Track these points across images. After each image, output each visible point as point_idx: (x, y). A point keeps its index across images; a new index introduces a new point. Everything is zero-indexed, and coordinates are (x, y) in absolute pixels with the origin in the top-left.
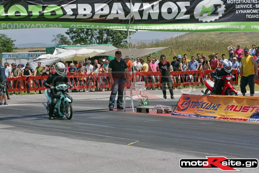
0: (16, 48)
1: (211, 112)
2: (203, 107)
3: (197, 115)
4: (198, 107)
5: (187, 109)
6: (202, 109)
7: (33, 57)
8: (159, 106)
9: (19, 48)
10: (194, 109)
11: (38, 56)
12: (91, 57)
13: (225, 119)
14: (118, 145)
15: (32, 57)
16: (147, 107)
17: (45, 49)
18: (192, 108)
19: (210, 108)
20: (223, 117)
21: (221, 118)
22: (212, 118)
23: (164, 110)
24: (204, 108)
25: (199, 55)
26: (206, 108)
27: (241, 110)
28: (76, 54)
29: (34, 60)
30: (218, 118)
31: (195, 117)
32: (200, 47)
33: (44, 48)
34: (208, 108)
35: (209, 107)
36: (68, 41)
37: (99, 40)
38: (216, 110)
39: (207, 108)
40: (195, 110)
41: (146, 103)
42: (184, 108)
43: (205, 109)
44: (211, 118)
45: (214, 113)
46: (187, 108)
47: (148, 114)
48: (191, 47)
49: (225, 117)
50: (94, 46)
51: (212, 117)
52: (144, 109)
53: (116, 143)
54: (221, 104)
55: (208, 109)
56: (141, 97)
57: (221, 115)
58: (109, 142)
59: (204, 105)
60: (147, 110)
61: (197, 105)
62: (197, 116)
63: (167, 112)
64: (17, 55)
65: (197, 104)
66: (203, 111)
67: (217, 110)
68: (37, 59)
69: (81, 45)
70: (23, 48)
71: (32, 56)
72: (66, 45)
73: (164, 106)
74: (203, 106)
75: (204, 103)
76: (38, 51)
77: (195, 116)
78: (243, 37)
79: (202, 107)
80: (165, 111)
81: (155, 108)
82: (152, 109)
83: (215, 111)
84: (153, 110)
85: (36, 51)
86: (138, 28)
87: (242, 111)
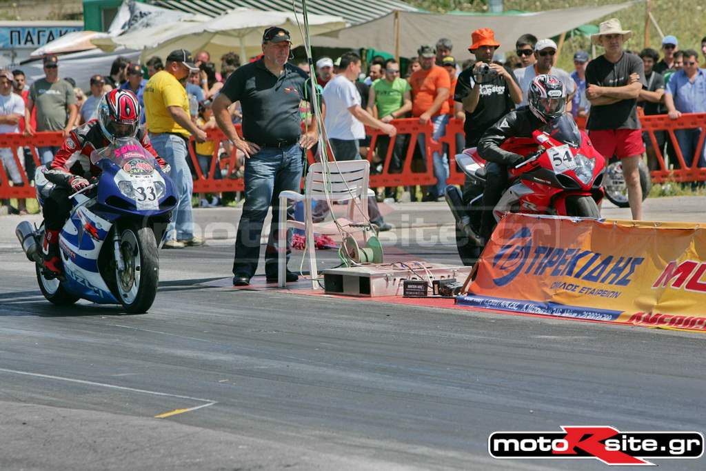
1: (602, 293)
2: (576, 270)
3: (550, 306)
4: (555, 273)
5: (516, 278)
6: (570, 280)
8: (416, 264)
10: (541, 279)
13: (653, 321)
16: (366, 270)
18: (535, 273)
19: (604, 275)
20: (644, 316)
21: (637, 317)
22: (605, 319)
23: (434, 283)
24: (578, 276)
26: (585, 273)
30: (626, 317)
31: (540, 312)
34: (595, 274)
35: (599, 271)
38: (624, 282)
39: (589, 277)
40: (545, 285)
41: (370, 252)
42: (505, 274)
43: (584, 278)
44: (600, 318)
45: (616, 294)
46: (514, 273)
47: (363, 300)
49: (652, 316)
51: (603, 313)
52: (351, 277)
54: (643, 259)
55: (595, 279)
56: (348, 228)
57: (640, 306)
59: (581, 263)
60: (364, 285)
61: (556, 262)
62: (549, 309)
63: (445, 290)
65: (555, 259)
66: (574, 287)
67: (628, 285)
73: (435, 267)
74: (574, 264)
75: (581, 256)
77: (542, 308)
79: (570, 273)
80: (436, 286)
81: (396, 274)
82: (382, 280)
83: (618, 288)
84: (391, 282)
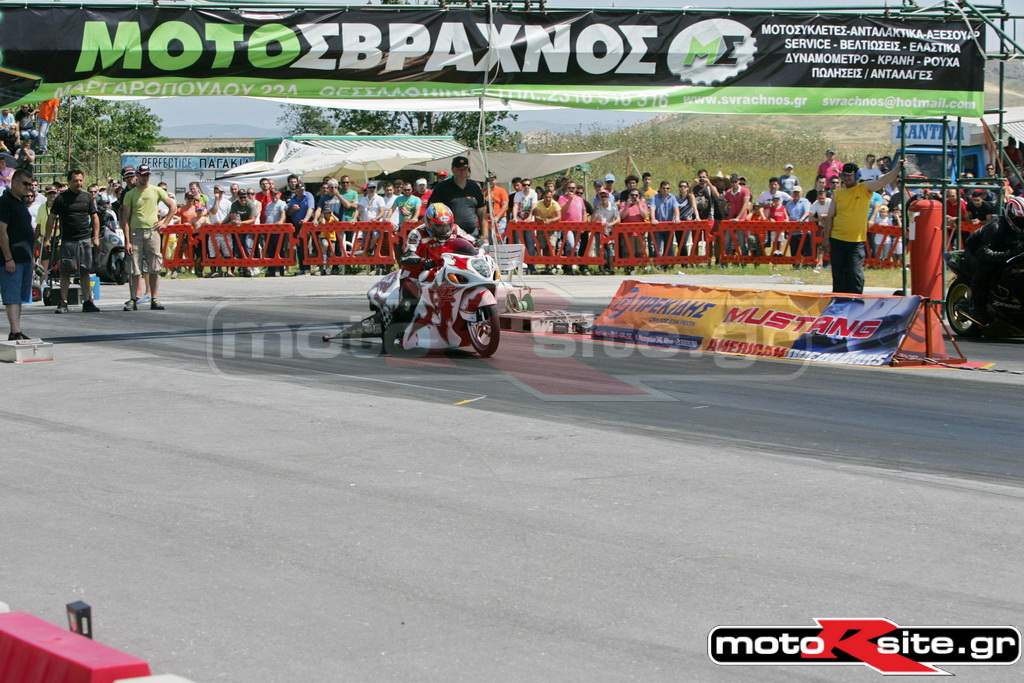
0: (164, 140)
7: (216, 168)
8: (559, 312)
9: (173, 139)
11: (230, 165)
12: (386, 173)
13: (726, 345)
14: (431, 404)
15: (212, 168)
16: (526, 315)
17: (251, 145)
19: (684, 311)
20: (718, 342)
21: (715, 342)
23: (573, 324)
25: (704, 174)
26: (673, 311)
27: (766, 321)
28: (344, 162)
29: (218, 177)
30: (706, 343)
32: (724, 154)
33: (248, 140)
34: (678, 311)
36: (326, 123)
37: (420, 124)
38: (698, 316)
39: (676, 313)
41: (526, 304)
43: (673, 314)
44: (689, 344)
48: (697, 153)
50: (399, 139)
52: (517, 320)
53: (425, 399)
54: (715, 304)
56: (511, 288)
58: (408, 396)
60: (526, 325)
63: (580, 329)
64: (167, 161)
67: (701, 318)
68: (227, 173)
69: (359, 134)
70: (186, 140)
71: (212, 164)
72: (316, 135)
73: (572, 314)
74: (668, 308)
76: (231, 150)
78: (879, 127)
80: (574, 327)
81: (547, 318)
82: (538, 322)
84: (544, 323)
85: (222, 150)
86: (510, 96)
87: (768, 324)
